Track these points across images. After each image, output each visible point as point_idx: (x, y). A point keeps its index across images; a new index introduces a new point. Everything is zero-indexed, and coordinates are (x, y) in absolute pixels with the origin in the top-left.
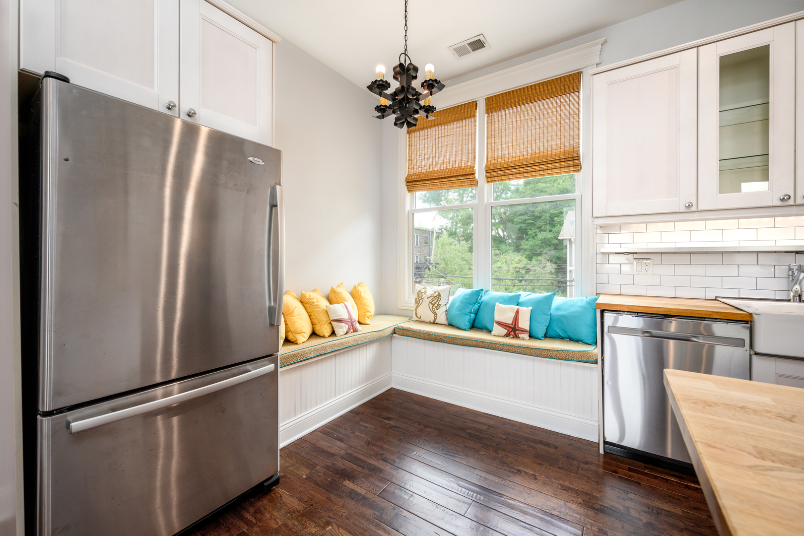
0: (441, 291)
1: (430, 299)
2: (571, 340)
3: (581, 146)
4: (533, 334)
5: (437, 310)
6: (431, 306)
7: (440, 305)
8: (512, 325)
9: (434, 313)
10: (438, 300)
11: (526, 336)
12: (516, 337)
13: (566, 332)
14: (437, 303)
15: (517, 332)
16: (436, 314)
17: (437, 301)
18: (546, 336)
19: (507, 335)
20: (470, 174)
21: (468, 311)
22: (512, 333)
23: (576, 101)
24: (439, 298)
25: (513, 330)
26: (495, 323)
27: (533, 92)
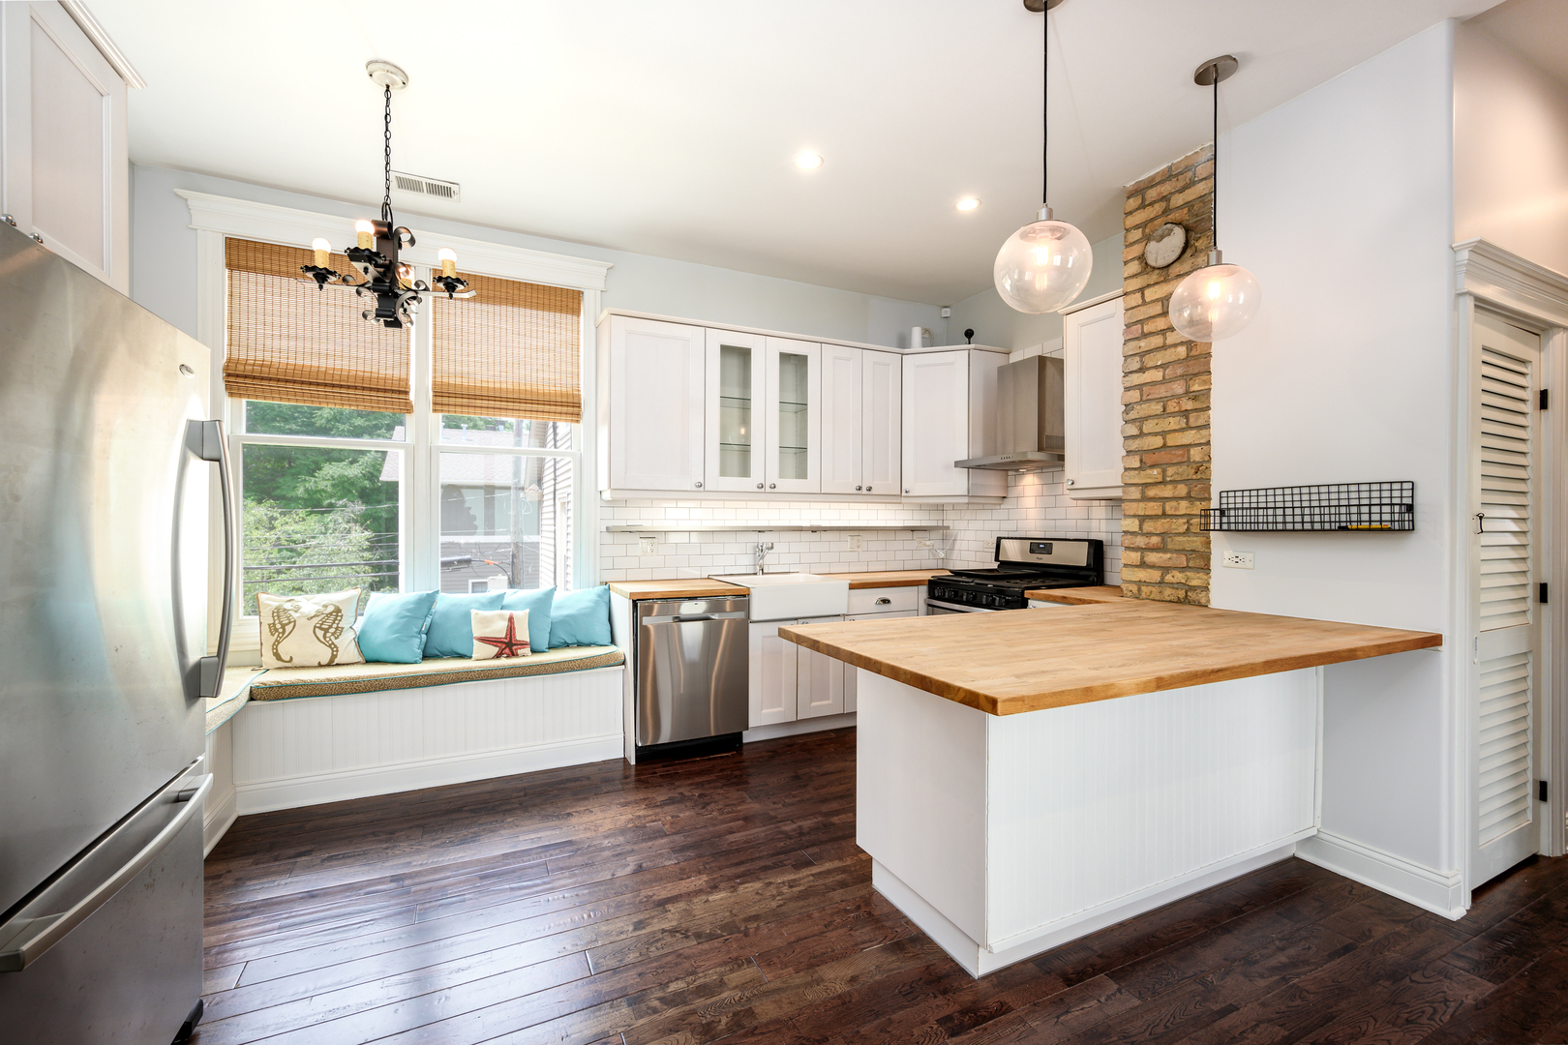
0: (342, 602)
1: (316, 620)
2: (580, 645)
3: (582, 389)
4: (535, 647)
5: (336, 638)
6: (320, 634)
7: (343, 628)
8: (506, 638)
9: (330, 646)
10: (335, 619)
11: (527, 650)
12: (513, 654)
13: (575, 636)
14: (335, 626)
15: (515, 647)
16: (336, 646)
17: (334, 623)
18: (551, 647)
19: (498, 656)
20: (400, 392)
21: (416, 630)
22: (507, 651)
23: (575, 328)
24: (337, 616)
25: (508, 645)
26: (475, 642)
27: (516, 292)
